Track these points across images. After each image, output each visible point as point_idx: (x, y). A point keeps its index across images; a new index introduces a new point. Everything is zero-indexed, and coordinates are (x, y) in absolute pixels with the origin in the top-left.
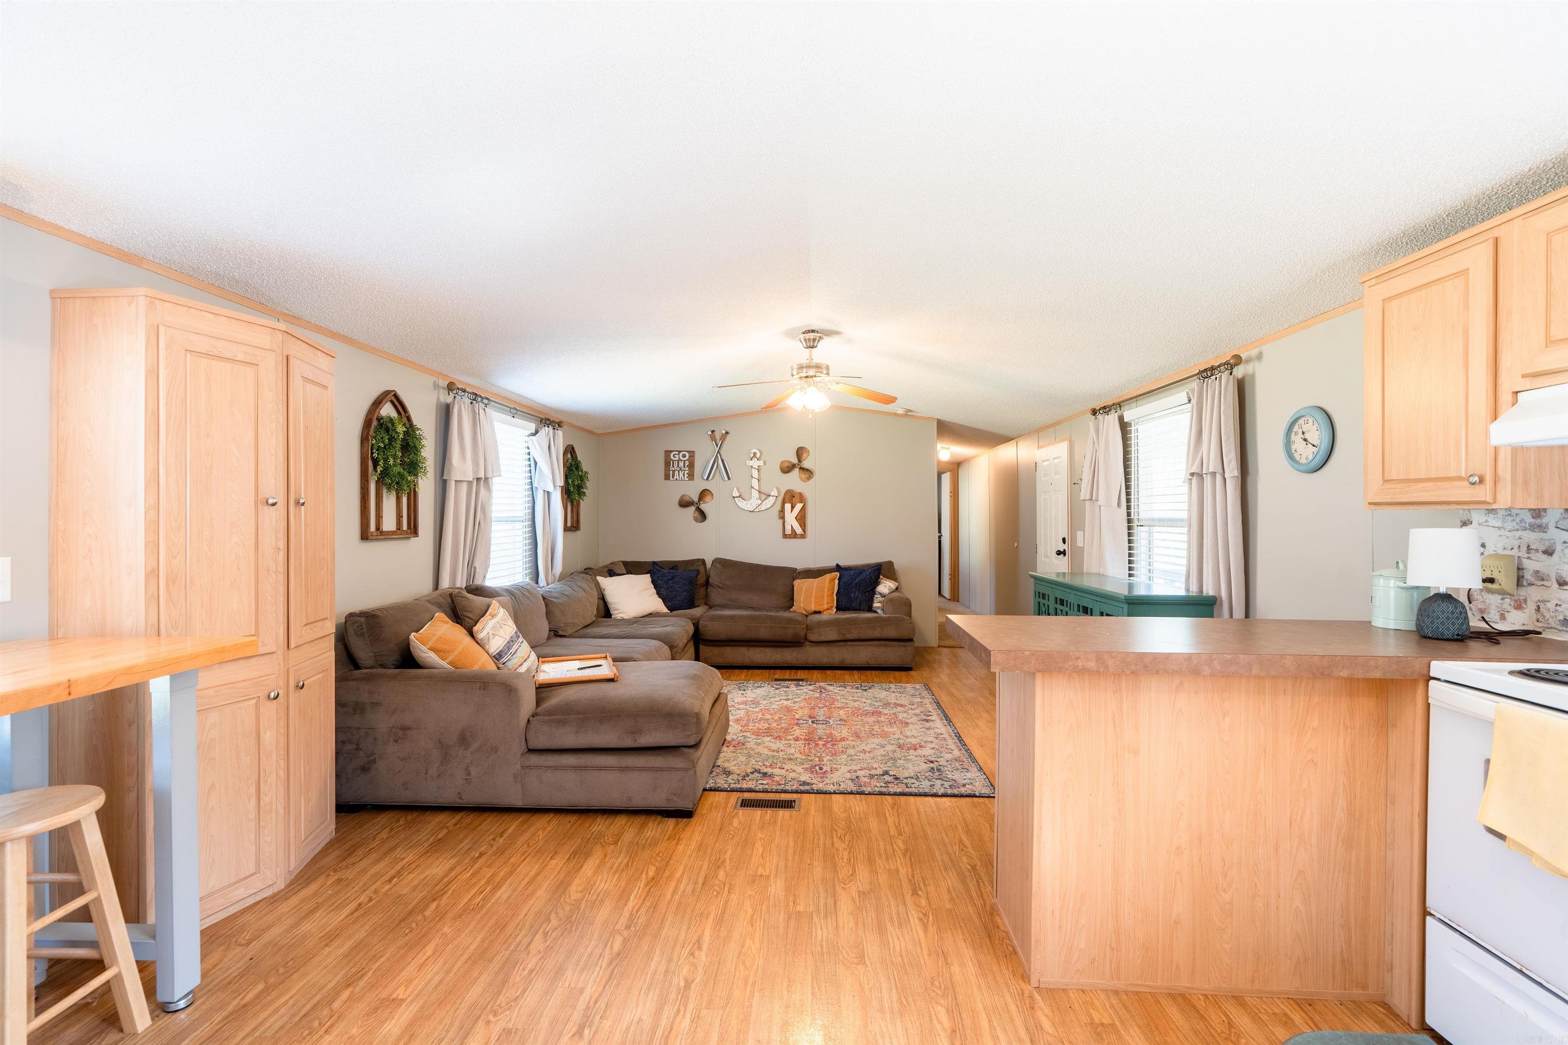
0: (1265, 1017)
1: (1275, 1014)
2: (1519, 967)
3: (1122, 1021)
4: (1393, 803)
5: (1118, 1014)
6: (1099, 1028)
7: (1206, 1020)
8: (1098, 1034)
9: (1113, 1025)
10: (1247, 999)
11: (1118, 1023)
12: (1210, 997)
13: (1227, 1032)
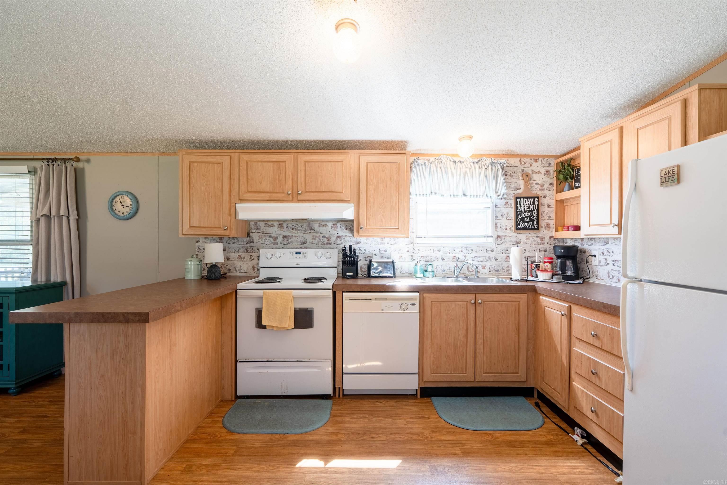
0: (211, 425)
1: (211, 422)
2: (266, 360)
3: (187, 462)
4: (224, 333)
5: (183, 461)
6: (186, 469)
7: (203, 439)
8: (189, 471)
9: (187, 465)
10: (201, 425)
11: (187, 463)
12: (193, 433)
13: (211, 436)
